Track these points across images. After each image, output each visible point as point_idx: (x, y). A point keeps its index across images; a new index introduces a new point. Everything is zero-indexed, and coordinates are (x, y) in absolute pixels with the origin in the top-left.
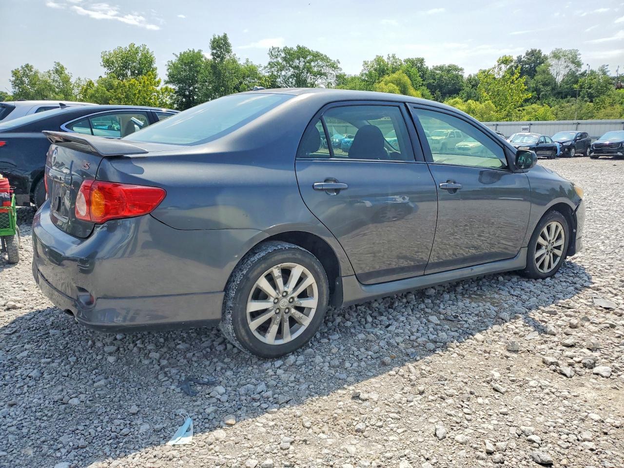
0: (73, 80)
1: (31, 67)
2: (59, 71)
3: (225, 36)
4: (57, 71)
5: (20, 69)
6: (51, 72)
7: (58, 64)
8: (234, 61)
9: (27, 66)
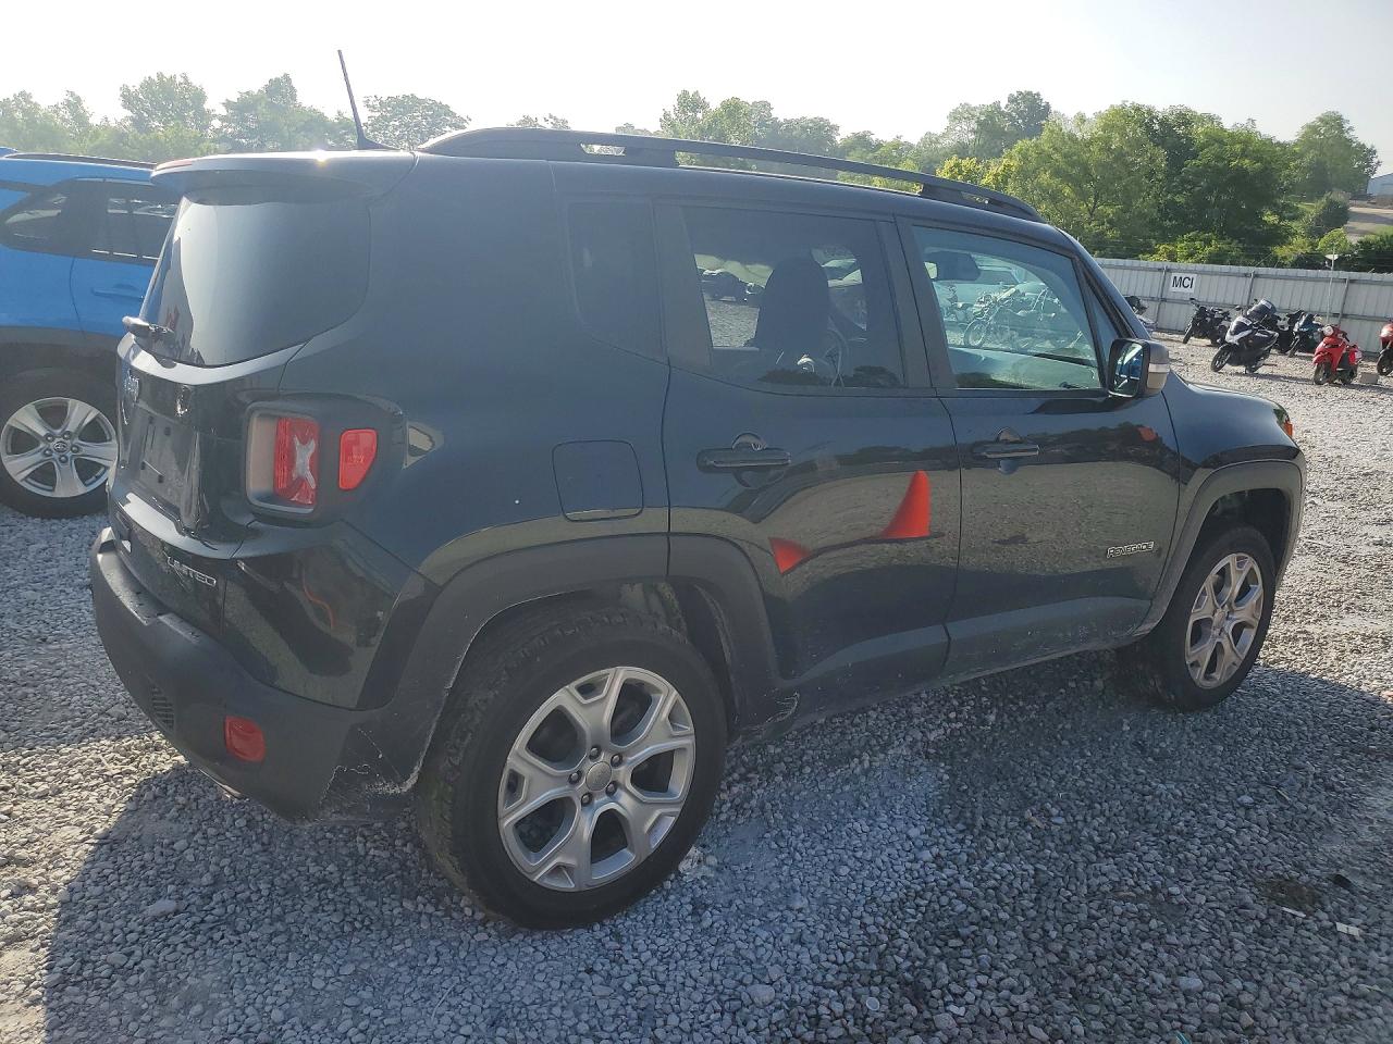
0: (95, 121)
1: (30, 96)
2: (74, 104)
3: (287, 77)
4: (68, 104)
5: (12, 98)
6: (60, 106)
7: (72, 94)
8: (300, 110)
9: (22, 94)
